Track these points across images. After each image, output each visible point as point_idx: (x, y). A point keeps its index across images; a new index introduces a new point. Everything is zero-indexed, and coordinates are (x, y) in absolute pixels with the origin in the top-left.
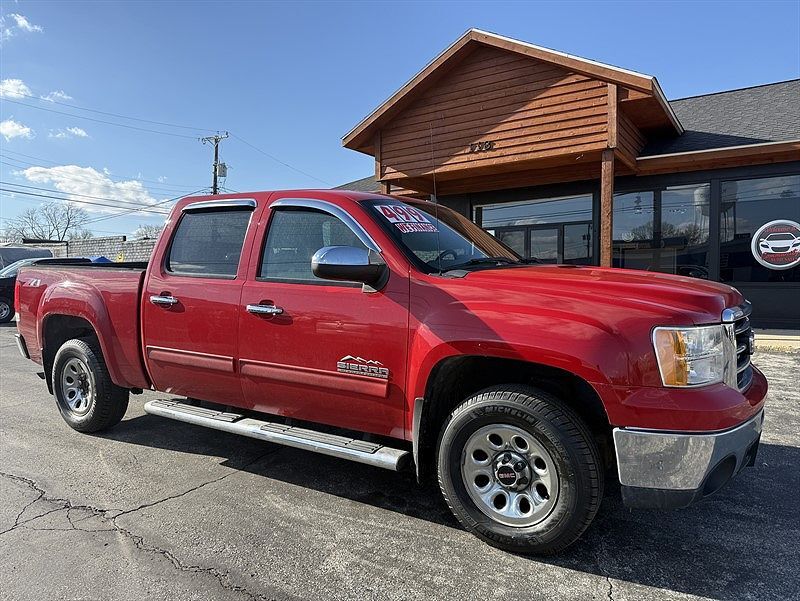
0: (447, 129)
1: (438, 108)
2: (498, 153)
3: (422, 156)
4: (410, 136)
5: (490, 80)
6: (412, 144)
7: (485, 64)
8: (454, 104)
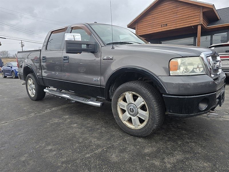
0: (155, 21)
1: (153, 16)
2: (169, 27)
3: (148, 29)
4: (145, 24)
5: (168, 7)
6: (145, 26)
7: (166, 3)
8: (157, 14)
